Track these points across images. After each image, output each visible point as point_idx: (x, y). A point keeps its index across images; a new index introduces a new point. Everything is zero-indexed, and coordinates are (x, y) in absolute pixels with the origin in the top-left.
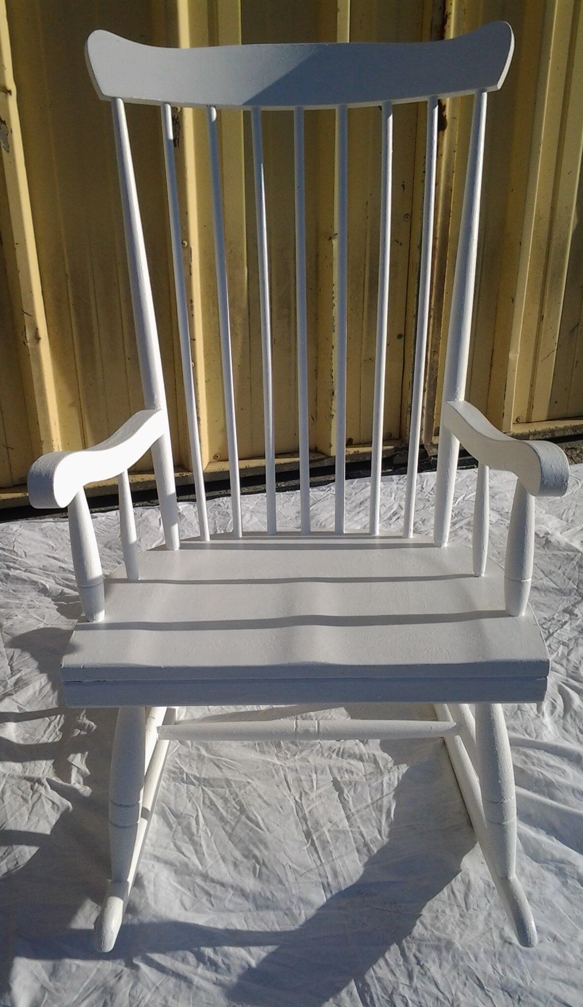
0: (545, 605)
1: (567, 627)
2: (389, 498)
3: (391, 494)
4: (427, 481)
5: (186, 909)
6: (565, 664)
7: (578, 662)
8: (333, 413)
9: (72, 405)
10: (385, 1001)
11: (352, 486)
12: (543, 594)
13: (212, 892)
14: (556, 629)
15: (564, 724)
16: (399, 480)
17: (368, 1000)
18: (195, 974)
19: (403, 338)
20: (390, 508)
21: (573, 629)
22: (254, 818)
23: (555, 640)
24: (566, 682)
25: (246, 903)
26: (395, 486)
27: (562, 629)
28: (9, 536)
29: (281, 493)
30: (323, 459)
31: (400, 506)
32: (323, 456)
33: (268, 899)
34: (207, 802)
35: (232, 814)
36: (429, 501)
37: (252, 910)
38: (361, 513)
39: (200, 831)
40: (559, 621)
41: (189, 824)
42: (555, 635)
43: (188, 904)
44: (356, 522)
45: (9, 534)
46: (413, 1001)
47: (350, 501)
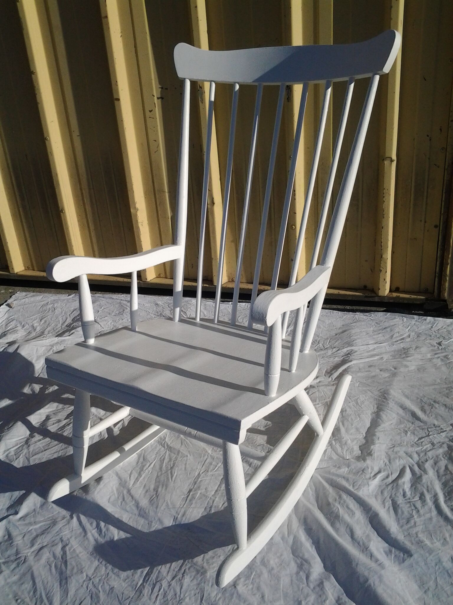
0: (442, 416)
1: (444, 434)
2: (405, 329)
3: (408, 326)
4: (437, 324)
5: (109, 502)
6: (421, 456)
7: (431, 457)
8: (381, 269)
9: (232, 241)
10: (152, 583)
11: (386, 317)
12: (447, 410)
13: (125, 499)
14: (435, 433)
15: (384, 489)
16: (419, 319)
17: (147, 578)
18: (91, 532)
19: (438, 228)
20: (402, 335)
21: (447, 437)
22: (173, 473)
23: (428, 440)
24: (411, 466)
25: (136, 510)
26: (414, 322)
27: (439, 435)
28: (188, 305)
29: (340, 312)
30: (375, 297)
31: (409, 336)
32: (375, 295)
33: (146, 513)
34: (162, 458)
35: (167, 468)
36: (431, 336)
37: (136, 515)
38: (380, 334)
39: (147, 470)
40: (442, 429)
41: (145, 465)
42: (430, 437)
43: (112, 500)
44: (374, 338)
45: (189, 304)
46: (164, 590)
47: (379, 326)
